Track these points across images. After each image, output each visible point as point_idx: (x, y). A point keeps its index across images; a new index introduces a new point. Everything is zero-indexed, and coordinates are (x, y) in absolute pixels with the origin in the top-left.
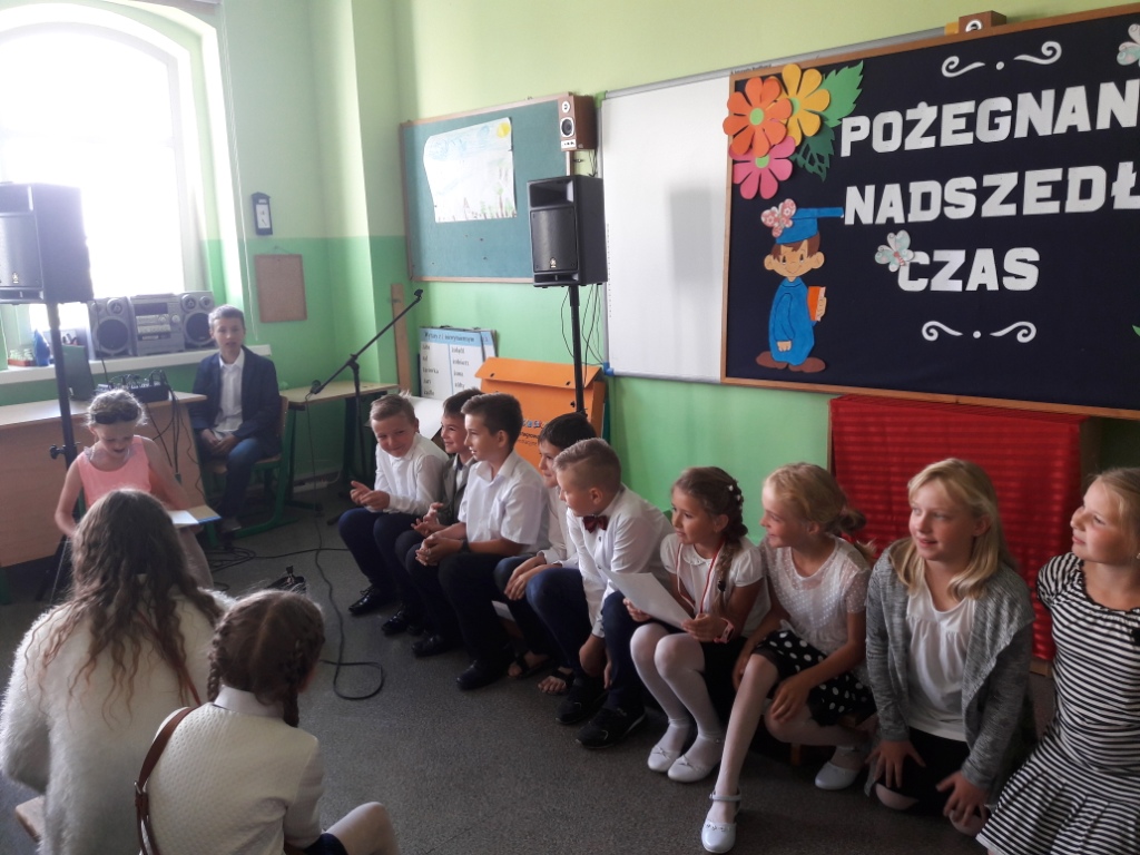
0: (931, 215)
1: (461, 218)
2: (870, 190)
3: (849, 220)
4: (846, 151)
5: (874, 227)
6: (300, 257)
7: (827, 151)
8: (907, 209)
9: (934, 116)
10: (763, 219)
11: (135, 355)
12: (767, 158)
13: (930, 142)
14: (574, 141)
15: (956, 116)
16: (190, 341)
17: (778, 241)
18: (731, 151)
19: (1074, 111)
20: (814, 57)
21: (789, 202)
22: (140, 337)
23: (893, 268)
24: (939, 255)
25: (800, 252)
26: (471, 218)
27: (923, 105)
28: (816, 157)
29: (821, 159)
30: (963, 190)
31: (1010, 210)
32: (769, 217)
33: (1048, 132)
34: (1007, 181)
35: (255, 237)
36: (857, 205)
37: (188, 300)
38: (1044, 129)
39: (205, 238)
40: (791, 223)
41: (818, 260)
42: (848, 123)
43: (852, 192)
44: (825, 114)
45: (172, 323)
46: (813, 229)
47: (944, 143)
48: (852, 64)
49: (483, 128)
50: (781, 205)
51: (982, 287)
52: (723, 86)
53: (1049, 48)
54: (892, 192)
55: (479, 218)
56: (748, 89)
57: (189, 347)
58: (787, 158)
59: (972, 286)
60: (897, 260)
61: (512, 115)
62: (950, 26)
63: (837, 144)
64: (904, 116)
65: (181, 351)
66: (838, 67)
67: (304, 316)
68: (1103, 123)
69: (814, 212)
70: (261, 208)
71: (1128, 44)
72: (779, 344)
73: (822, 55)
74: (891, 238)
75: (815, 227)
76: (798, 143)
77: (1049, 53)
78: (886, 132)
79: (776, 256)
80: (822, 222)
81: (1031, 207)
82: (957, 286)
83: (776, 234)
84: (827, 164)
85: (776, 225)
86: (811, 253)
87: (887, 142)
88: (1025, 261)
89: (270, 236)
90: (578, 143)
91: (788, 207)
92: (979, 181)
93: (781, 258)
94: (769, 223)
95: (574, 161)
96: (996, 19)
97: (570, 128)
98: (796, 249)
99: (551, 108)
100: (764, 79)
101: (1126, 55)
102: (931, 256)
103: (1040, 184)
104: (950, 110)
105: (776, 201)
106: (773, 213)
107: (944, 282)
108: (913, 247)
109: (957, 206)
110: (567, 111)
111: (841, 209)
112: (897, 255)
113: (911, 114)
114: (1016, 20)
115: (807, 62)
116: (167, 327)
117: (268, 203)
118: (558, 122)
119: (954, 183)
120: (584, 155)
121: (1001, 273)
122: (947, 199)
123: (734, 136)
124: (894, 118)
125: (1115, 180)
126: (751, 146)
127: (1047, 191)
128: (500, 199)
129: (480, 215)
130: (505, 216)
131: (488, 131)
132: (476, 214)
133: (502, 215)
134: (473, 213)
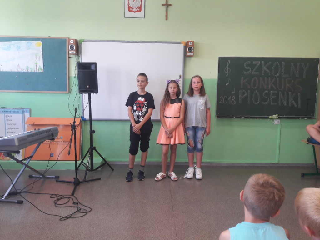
14: (75, 52)
26: (20, 70)
49: (28, 42)
95: (69, 57)
97: (74, 48)
110: (72, 43)
120: (73, 56)
128: (36, 66)
129: (26, 70)
130: (38, 71)
131: (31, 44)
132: (24, 70)
133: (37, 71)
134: (22, 69)
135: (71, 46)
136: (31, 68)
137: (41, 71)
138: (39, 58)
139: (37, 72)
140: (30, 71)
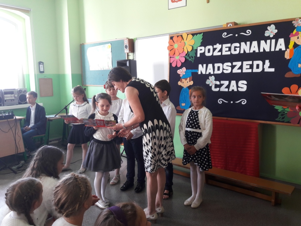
0: (220, 72)
1: (97, 69)
2: (205, 65)
3: (199, 73)
4: (198, 55)
5: (205, 75)
6: (52, 79)
7: (194, 55)
8: (214, 70)
9: (221, 47)
10: (178, 72)
11: (4, 106)
12: (179, 56)
13: (220, 54)
14: (128, 50)
15: (226, 47)
16: (20, 102)
17: (181, 78)
18: (169, 55)
19: (254, 47)
20: (191, 31)
21: (184, 68)
22: (5, 101)
23: (210, 85)
24: (222, 82)
25: (187, 81)
27: (218, 44)
28: (191, 57)
29: (192, 57)
30: (228, 66)
31: (240, 71)
32: (179, 72)
33: (248, 52)
34: (239, 64)
35: (39, 73)
36: (202, 69)
37: (20, 91)
38: (247, 51)
39: (25, 73)
40: (185, 73)
41: (192, 83)
42: (199, 48)
43: (200, 66)
44: (193, 46)
45: (15, 97)
46: (190, 75)
47: (223, 54)
48: (200, 33)
49: (103, 46)
50: (182, 68)
51: (233, 90)
52: (167, 38)
53: (248, 32)
54: (210, 66)
56: (174, 39)
57: (20, 103)
58: (184, 57)
59: (230, 90)
60: (211, 83)
61: (112, 43)
62: (224, 25)
63: (196, 53)
64: (213, 47)
65: (17, 105)
66: (196, 34)
67: (52, 95)
68: (262, 50)
69: (190, 71)
70: (41, 66)
71: (267, 31)
72: (182, 104)
73: (192, 31)
74: (210, 77)
75: (191, 74)
76: (186, 53)
77: (248, 33)
78: (209, 51)
79: (181, 81)
80: (193, 73)
81: (245, 71)
82: (227, 90)
83: (181, 76)
84: (194, 59)
85: (181, 74)
86: (190, 81)
87: (209, 53)
88: (243, 84)
89: (44, 73)
90: (129, 51)
91: (184, 69)
92: (232, 64)
93: (182, 82)
94: (179, 73)
95: (128, 55)
96: (235, 24)
97: (127, 47)
98: (186, 80)
99: (122, 42)
100: (178, 36)
101: (267, 34)
102: (220, 82)
103: (247, 65)
104: (224, 46)
105: (181, 67)
106: (180, 71)
107: (223, 89)
108: (216, 80)
109: (227, 70)
110: (126, 43)
111: (197, 70)
112: (211, 82)
113: (215, 46)
114: (240, 24)
115: (189, 32)
116: (14, 98)
117: (43, 64)
118: (124, 46)
119: (226, 64)
120: (131, 54)
121: (238, 87)
122: (224, 68)
123: (170, 51)
124: (211, 47)
125: (265, 64)
126: (174, 53)
127: (248, 67)
128: (108, 65)
130: (109, 69)
131: (105, 47)
134: (100, 68)
135: (126, 46)
138: (110, 58)
140: (105, 69)
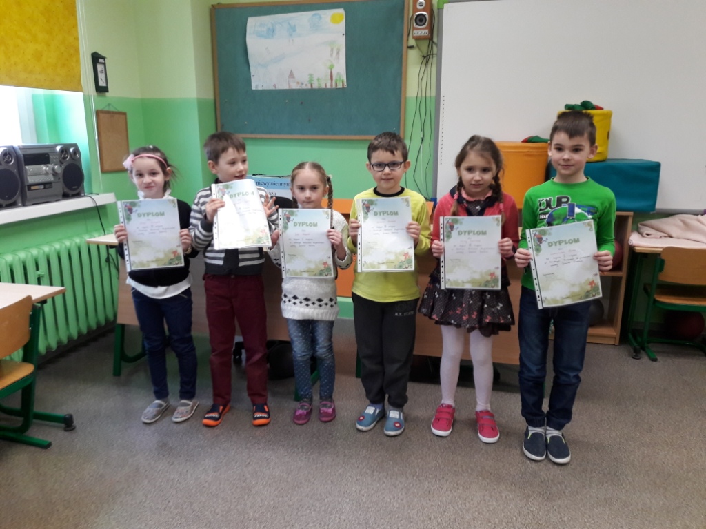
1: (283, 86)
6: (125, 114)
11: (24, 205)
14: (427, 31)
16: (66, 190)
22: (29, 186)
26: (294, 86)
35: (97, 94)
45: (55, 174)
49: (314, 15)
55: (304, 87)
61: (348, 7)
70: (100, 67)
89: (107, 94)
95: (408, 47)
110: (422, 8)
116: (51, 178)
117: (104, 63)
128: (331, 73)
129: (306, 85)
130: (334, 87)
131: (320, 18)
132: (302, 84)
133: (332, 85)
134: (298, 83)
135: (418, 16)
136: (318, 79)
137: (340, 86)
138: (338, 53)
139: (331, 90)
140: (315, 86)
